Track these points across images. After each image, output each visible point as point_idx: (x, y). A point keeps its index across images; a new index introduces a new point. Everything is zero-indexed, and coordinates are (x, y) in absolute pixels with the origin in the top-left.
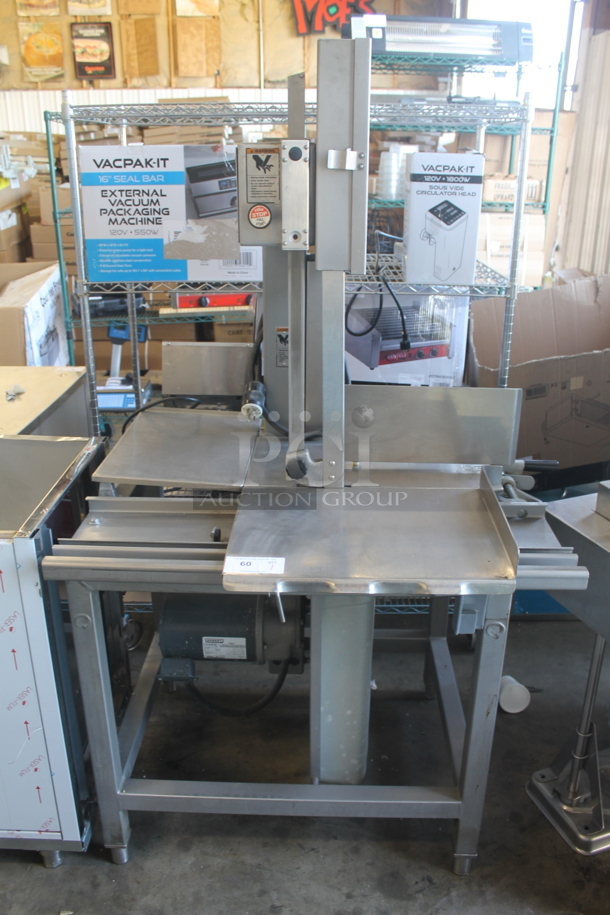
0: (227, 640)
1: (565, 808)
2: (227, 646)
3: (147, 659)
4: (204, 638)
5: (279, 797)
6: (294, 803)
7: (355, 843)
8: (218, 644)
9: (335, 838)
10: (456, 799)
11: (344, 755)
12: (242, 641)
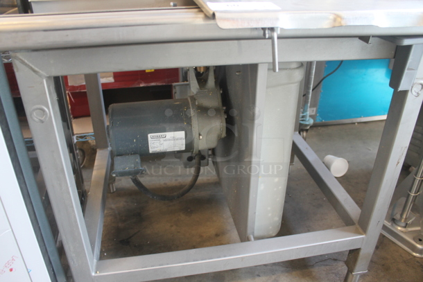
0: (169, 135)
1: (399, 228)
2: (169, 140)
3: (95, 168)
4: (149, 135)
5: (230, 256)
6: (242, 258)
7: (273, 277)
8: (161, 139)
9: (259, 276)
10: (361, 234)
11: (270, 215)
12: (182, 134)
